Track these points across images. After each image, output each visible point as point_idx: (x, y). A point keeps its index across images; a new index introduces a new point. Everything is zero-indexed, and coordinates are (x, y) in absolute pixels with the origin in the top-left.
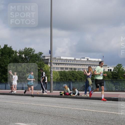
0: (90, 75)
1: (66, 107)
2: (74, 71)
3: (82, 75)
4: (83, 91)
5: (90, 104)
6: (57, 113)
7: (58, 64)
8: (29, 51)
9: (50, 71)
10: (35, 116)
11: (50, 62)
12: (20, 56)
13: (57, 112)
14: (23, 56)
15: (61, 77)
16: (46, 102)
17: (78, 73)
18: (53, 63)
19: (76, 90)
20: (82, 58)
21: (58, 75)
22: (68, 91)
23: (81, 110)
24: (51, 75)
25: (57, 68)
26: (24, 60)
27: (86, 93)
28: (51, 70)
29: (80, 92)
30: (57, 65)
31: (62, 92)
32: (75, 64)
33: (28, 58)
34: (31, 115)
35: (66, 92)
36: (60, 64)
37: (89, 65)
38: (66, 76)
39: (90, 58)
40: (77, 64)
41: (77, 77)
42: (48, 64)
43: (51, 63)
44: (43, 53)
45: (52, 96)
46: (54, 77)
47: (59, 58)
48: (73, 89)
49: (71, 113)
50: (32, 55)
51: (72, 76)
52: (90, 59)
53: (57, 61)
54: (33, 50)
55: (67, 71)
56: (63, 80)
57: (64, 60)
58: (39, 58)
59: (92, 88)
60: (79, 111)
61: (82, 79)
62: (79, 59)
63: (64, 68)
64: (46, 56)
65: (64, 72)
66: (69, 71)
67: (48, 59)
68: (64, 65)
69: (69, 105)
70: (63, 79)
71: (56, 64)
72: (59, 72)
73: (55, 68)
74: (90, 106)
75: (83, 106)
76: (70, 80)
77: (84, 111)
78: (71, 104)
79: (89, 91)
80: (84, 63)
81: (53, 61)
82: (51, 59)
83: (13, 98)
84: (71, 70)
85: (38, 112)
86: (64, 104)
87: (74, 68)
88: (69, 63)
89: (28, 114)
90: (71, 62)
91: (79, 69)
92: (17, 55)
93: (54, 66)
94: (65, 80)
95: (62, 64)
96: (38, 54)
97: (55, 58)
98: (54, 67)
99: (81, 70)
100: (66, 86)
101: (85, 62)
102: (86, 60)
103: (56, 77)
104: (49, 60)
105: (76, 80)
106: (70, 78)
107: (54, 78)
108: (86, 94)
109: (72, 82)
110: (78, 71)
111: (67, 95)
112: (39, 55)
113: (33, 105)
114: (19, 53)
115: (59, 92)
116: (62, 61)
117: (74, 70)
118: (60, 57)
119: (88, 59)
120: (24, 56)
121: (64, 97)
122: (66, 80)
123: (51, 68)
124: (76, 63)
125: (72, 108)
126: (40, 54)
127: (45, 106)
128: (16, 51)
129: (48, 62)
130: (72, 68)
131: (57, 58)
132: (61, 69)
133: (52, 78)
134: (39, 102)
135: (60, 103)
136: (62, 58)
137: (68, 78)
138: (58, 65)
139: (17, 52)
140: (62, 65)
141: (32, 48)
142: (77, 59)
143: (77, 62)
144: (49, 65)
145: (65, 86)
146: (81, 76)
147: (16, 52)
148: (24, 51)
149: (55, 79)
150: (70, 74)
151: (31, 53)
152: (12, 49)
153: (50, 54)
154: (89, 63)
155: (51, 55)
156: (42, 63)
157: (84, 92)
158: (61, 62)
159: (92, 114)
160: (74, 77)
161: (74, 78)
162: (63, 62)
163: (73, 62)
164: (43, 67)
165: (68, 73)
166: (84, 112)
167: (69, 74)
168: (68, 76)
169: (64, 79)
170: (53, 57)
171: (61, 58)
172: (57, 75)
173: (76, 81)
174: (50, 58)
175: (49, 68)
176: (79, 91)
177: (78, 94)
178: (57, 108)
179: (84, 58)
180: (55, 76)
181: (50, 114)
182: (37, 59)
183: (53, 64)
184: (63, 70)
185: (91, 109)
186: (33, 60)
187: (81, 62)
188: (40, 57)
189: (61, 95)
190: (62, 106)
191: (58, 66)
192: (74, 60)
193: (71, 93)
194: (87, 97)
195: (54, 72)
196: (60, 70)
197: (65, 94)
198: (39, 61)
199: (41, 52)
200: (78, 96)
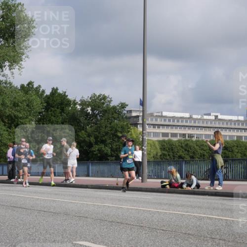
0: (220, 148)
1: (173, 211)
2: (189, 141)
3: (205, 148)
4: (208, 180)
5: (222, 206)
6: (157, 223)
7: (156, 127)
8: (101, 100)
9: (141, 140)
10: (112, 228)
11: (140, 122)
12: (82, 109)
13: (156, 221)
14: (89, 110)
15: (164, 152)
16: (134, 201)
17: (196, 144)
18: (148, 124)
19: (193, 177)
20: (205, 115)
21: (158, 147)
22: (176, 180)
23: (203, 217)
24: (143, 147)
25: (156, 134)
26: (90, 118)
27: (212, 184)
28: (143, 139)
29: (200, 182)
30: (160, 128)
31: (165, 182)
32: (191, 126)
33: (98, 114)
34: (105, 227)
35: (173, 181)
36: (161, 127)
37: (216, 128)
38: (172, 150)
39: (221, 115)
40: (195, 127)
41: (195, 152)
42: (137, 127)
43: (143, 125)
44: (127, 105)
45: (147, 189)
46: (150, 152)
47: (160, 114)
48: (186, 175)
49: (184, 224)
50: (105, 109)
51: (186, 150)
52: (220, 117)
53: (156, 120)
54: (109, 100)
55: (175, 139)
56: (168, 157)
57: (170, 118)
58: (119, 113)
59: (225, 174)
60: (200, 219)
61: (204, 155)
62: (199, 117)
63: (170, 134)
64: (134, 111)
65: (170, 142)
66: (179, 141)
67: (138, 117)
68: (170, 127)
69: (180, 207)
70: (166, 156)
71: (154, 125)
72: (159, 141)
73: (152, 134)
74: (222, 210)
75: (207, 210)
76: (180, 157)
77: (210, 219)
78: (182, 206)
79: (218, 180)
80: (209, 125)
81: (148, 120)
82: (143, 116)
83: (69, 192)
84: (183, 139)
85: (119, 221)
86: (170, 205)
87: (188, 134)
88: (180, 124)
89: (98, 225)
90: (182, 122)
91: (198, 136)
92: (77, 108)
93: (149, 129)
94: (170, 157)
95: (165, 127)
96: (118, 106)
97: (152, 115)
98: (149, 132)
99: (204, 138)
100: (173, 169)
101: (211, 123)
102: (213, 118)
103: (154, 152)
104: (140, 118)
105: (192, 157)
106: (181, 153)
107: (149, 154)
108: (213, 186)
109: (186, 161)
110: (196, 141)
111: (175, 187)
112: (120, 109)
113: (109, 206)
114: (80, 105)
115: (160, 181)
116: (165, 120)
117: (189, 138)
118: (162, 112)
119: (216, 117)
120: (91, 110)
121: (169, 192)
122: (174, 159)
123: (143, 133)
124: (192, 124)
125: (186, 212)
126: (122, 105)
127: (133, 209)
128: (75, 100)
129: (139, 121)
130: (184, 135)
131: (155, 114)
132: (163, 136)
133: (145, 153)
134: (119, 200)
135: (161, 204)
136: (165, 114)
137: (177, 154)
138: (158, 128)
139: (77, 103)
140: (174, 129)
141: (106, 95)
142: (195, 116)
143: (195, 122)
144: (140, 129)
145: (171, 169)
146: (202, 149)
147: (75, 103)
148: (90, 100)
149: (152, 156)
150: (182, 147)
151: (105, 105)
152: (67, 96)
153: (141, 107)
154: (219, 124)
155: (143, 108)
156: (125, 123)
157: (209, 182)
158: (163, 123)
159: (226, 225)
160: (188, 151)
161: (188, 154)
162: (167, 123)
163: (187, 122)
164: (129, 132)
165: (177, 145)
166: (208, 221)
167: (179, 146)
168: (176, 149)
169: (169, 155)
170: (147, 113)
171: (163, 115)
172: (156, 147)
173: (192, 161)
174: (141, 114)
175: (140, 134)
176: (198, 179)
177: (198, 186)
178: (155, 213)
179: (209, 115)
180: (152, 151)
181: (142, 225)
182: (116, 115)
183: (147, 127)
184: (166, 139)
185: (222, 216)
186: (109, 119)
187: (203, 123)
188: (122, 113)
189: (164, 187)
190: (165, 210)
191: (157, 130)
192: (189, 118)
193: (182, 184)
194: (216, 191)
195: (149, 141)
196: (161, 138)
197: (170, 184)
198: (119, 120)
199: (123, 102)
200: (197, 190)
